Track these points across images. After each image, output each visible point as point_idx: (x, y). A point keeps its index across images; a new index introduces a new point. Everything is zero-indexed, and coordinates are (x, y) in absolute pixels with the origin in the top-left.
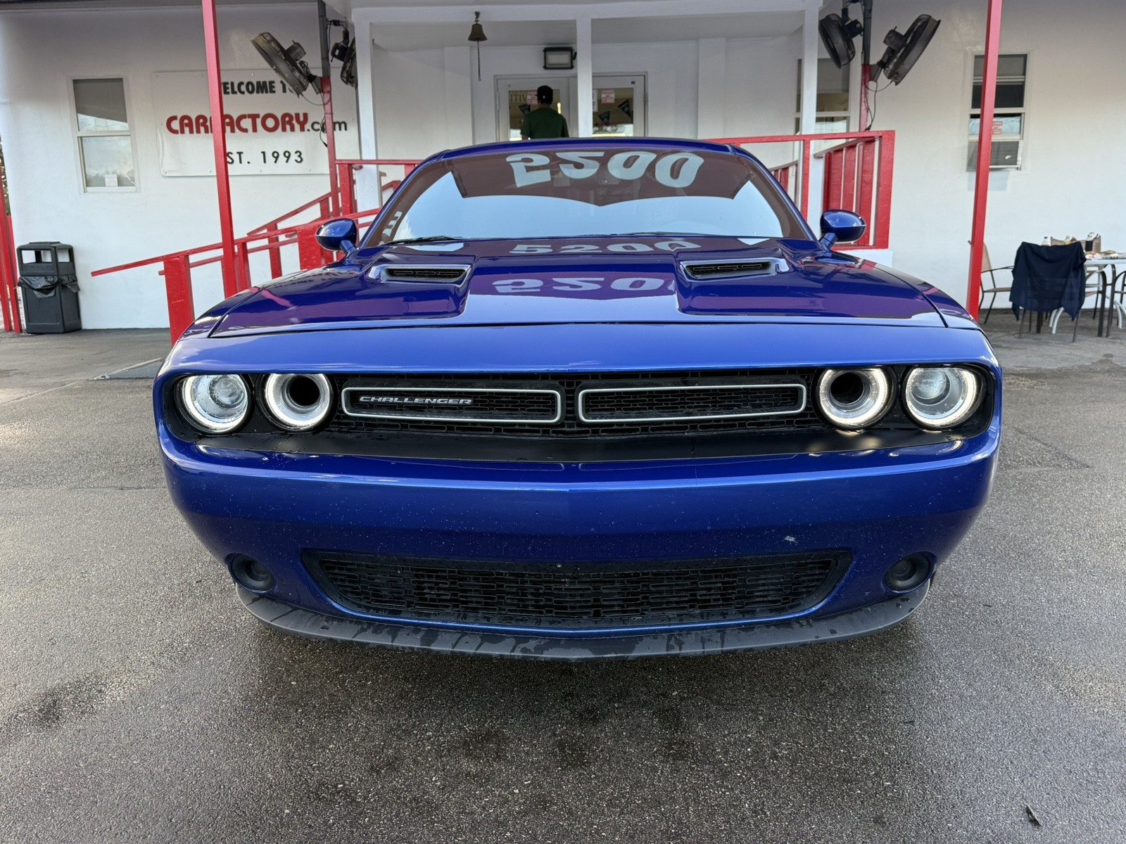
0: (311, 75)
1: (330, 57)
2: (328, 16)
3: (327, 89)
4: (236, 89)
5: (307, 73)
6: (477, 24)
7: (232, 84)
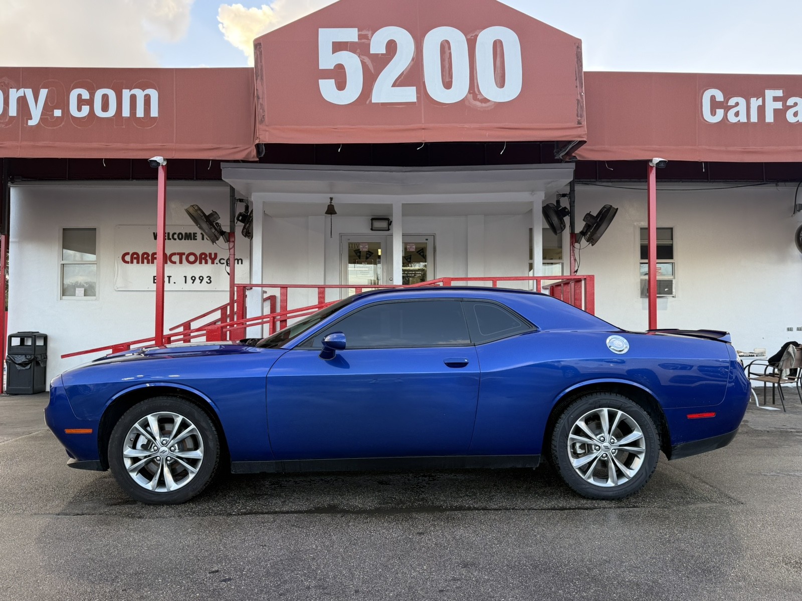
0: (223, 231)
1: (236, 221)
2: (236, 196)
3: (232, 239)
4: (171, 237)
5: (220, 230)
6: (331, 205)
7: (169, 234)
